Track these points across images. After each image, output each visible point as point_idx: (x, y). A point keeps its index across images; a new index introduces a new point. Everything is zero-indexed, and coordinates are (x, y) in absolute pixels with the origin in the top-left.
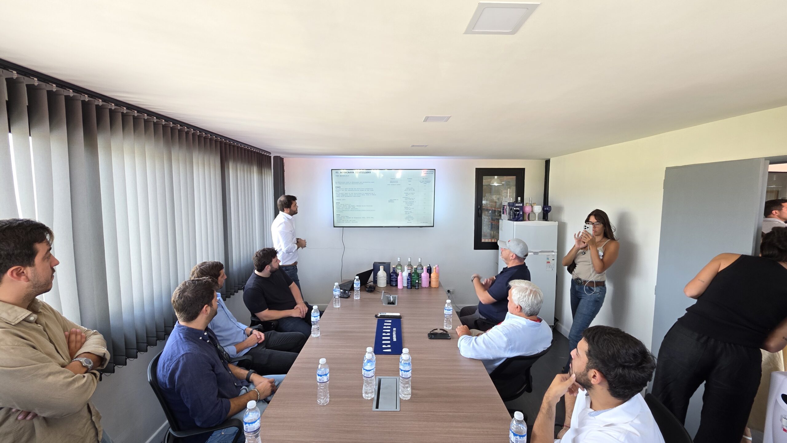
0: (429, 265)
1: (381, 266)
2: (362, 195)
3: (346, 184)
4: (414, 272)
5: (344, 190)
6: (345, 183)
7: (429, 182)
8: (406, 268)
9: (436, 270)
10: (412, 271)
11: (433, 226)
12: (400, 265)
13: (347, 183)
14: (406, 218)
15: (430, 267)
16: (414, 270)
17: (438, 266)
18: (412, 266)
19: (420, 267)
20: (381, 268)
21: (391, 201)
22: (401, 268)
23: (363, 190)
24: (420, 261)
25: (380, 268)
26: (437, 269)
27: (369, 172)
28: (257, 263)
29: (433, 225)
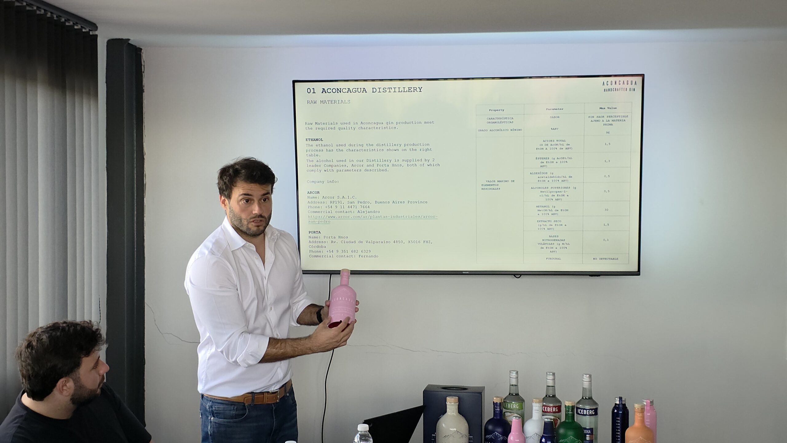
0: (621, 399)
1: (448, 399)
2: (393, 165)
3: (340, 129)
4: (564, 422)
5: (335, 148)
6: (337, 127)
7: (622, 119)
8: (536, 408)
9: (643, 417)
10: (560, 418)
11: (638, 273)
12: (515, 396)
13: (343, 126)
14: (543, 244)
15: (624, 405)
16: (566, 415)
17: (652, 402)
18: (560, 402)
19: (587, 407)
20: (452, 404)
21: (490, 185)
22: (522, 408)
23: (395, 148)
24: (586, 385)
25: (448, 403)
26: (647, 414)
27: (415, 89)
28: (29, 368)
29: (636, 269)
